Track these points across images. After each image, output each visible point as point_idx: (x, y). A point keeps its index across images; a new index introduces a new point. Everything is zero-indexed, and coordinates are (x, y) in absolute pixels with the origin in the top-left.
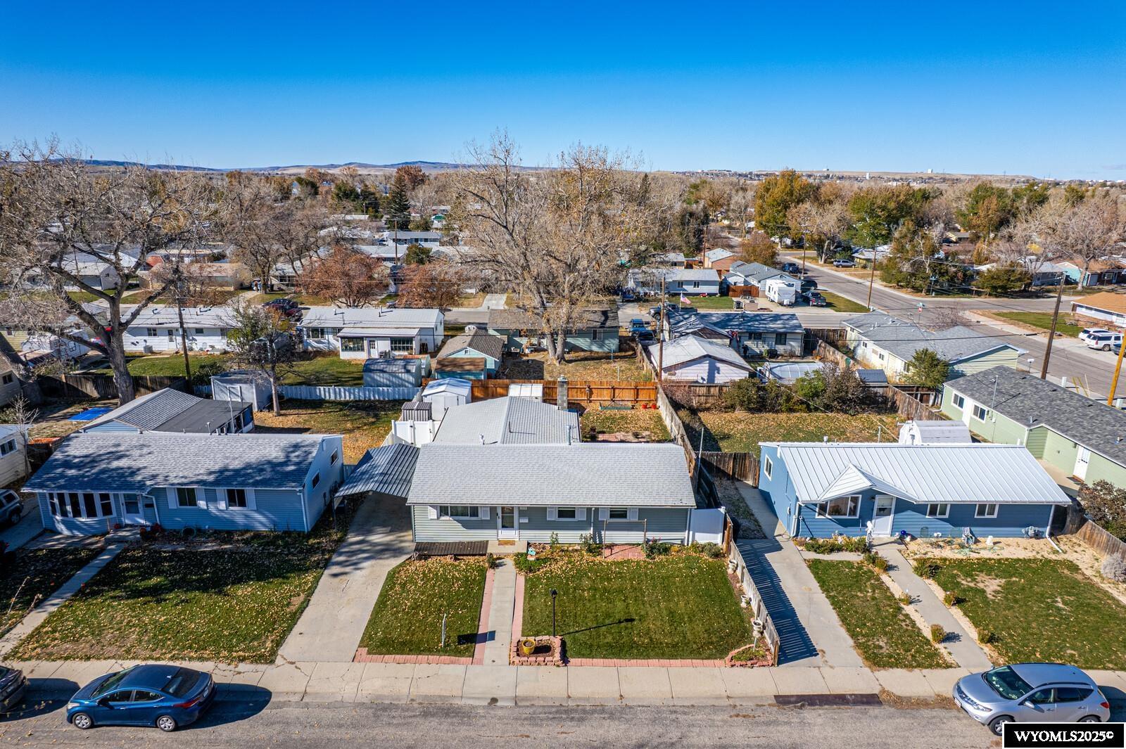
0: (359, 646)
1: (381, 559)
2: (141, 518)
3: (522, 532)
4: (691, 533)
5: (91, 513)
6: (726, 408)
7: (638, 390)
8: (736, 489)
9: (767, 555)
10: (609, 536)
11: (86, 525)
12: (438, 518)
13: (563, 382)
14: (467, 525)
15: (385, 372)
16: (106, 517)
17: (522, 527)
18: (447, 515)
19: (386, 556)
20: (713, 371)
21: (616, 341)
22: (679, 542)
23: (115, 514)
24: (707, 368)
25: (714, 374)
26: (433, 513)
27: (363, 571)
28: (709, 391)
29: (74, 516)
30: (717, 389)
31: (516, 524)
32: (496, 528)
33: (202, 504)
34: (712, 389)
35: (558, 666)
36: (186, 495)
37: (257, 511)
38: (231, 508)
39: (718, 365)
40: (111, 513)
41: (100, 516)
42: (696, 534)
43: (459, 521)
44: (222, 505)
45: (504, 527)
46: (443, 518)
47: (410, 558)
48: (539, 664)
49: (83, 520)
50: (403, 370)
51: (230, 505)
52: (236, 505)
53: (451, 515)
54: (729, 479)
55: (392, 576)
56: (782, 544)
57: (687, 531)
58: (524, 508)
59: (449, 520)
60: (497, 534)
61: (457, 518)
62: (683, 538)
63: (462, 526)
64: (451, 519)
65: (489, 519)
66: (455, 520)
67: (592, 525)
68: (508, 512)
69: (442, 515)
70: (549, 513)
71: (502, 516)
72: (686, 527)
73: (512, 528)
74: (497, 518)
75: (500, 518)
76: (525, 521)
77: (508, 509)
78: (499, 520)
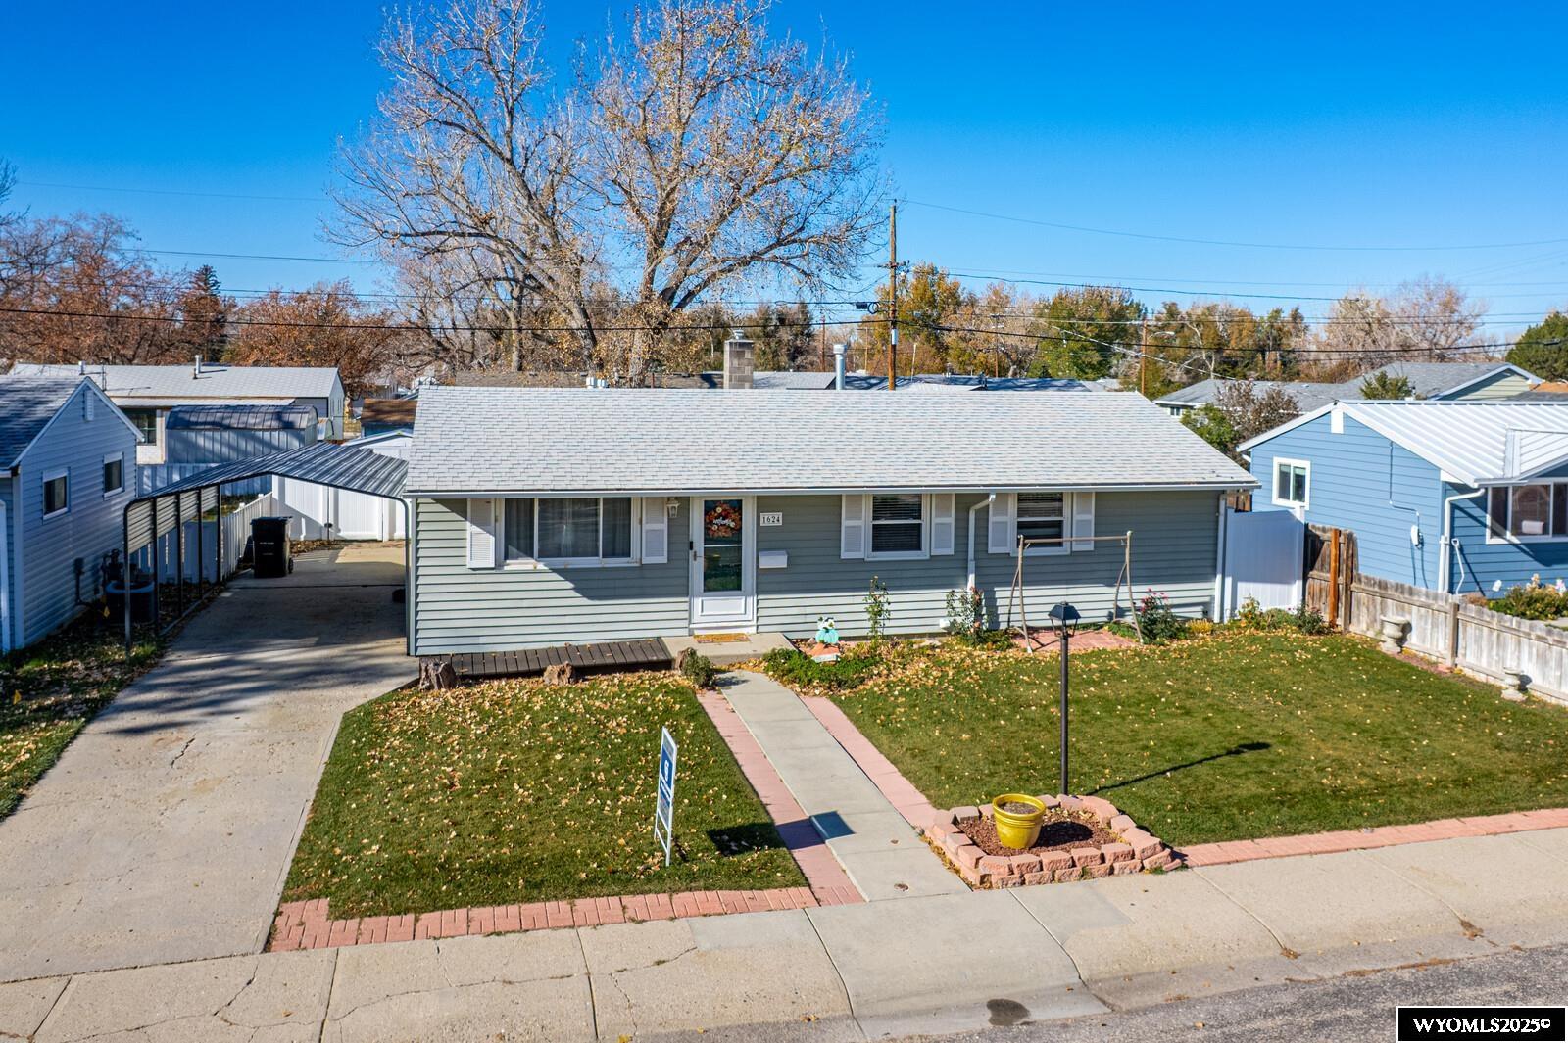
0: (284, 899)
1: (304, 689)
3: (769, 601)
4: (1229, 581)
12: (498, 566)
13: (741, 345)
14: (592, 586)
15: (228, 428)
17: (770, 584)
18: (528, 553)
19: (320, 683)
22: (1198, 613)
26: (481, 545)
27: (244, 719)
31: (748, 579)
32: (687, 595)
35: (1158, 870)
42: (1241, 585)
43: (565, 573)
45: (709, 586)
46: (513, 565)
47: (416, 682)
48: (1084, 874)
50: (275, 424)
53: (543, 555)
55: (361, 726)
57: (1219, 577)
58: (773, 519)
59: (535, 572)
60: (690, 611)
61: (561, 562)
62: (1207, 600)
63: (575, 589)
64: (541, 566)
65: (664, 560)
66: (554, 570)
67: (972, 565)
68: (726, 521)
69: (513, 550)
70: (845, 523)
71: (706, 541)
72: (1215, 567)
73: (739, 588)
74: (691, 548)
75: (699, 546)
76: (777, 561)
77: (724, 510)
78: (695, 556)
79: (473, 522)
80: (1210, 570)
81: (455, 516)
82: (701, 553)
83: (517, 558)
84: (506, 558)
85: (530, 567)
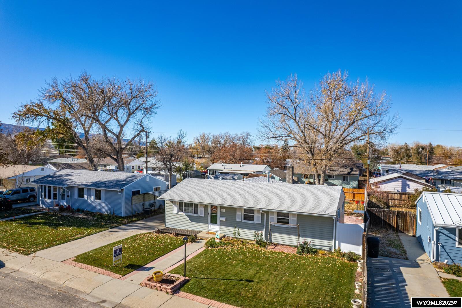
2: (65, 202)
3: (222, 227)
4: (337, 242)
5: (49, 198)
6: (411, 206)
7: (354, 194)
8: (398, 236)
9: (402, 269)
10: (277, 237)
11: (47, 202)
12: (177, 213)
14: (192, 219)
16: (54, 200)
17: (222, 224)
18: (182, 211)
20: (405, 186)
21: (357, 183)
22: (328, 249)
23: (58, 200)
24: (401, 184)
25: (406, 188)
26: (175, 209)
28: (401, 197)
29: (44, 198)
30: (407, 196)
31: (218, 222)
32: (207, 223)
33: (86, 196)
34: (403, 196)
36: (81, 192)
37: (105, 203)
38: (96, 200)
39: (408, 183)
40: (56, 199)
41: (52, 199)
42: (342, 244)
43: (188, 216)
44: (92, 198)
45: (211, 222)
47: (154, 231)
49: (46, 200)
51: (96, 199)
52: (97, 199)
53: (185, 212)
54: (394, 231)
55: (135, 236)
56: (420, 265)
57: (334, 240)
58: (223, 210)
59: (183, 215)
60: (208, 227)
61: (187, 214)
62: (331, 246)
63: (189, 219)
64: (184, 214)
65: (203, 216)
66: (186, 215)
67: (265, 226)
68: (215, 210)
69: (180, 210)
70: (237, 213)
71: (211, 213)
72: (333, 237)
73: (217, 224)
74: (208, 214)
75: (210, 214)
76: (224, 219)
77: (214, 207)
78: (209, 216)
79: (174, 205)
80: (331, 238)
81: (172, 203)
82: (210, 215)
83: (181, 212)
84: (179, 212)
85: (182, 214)
